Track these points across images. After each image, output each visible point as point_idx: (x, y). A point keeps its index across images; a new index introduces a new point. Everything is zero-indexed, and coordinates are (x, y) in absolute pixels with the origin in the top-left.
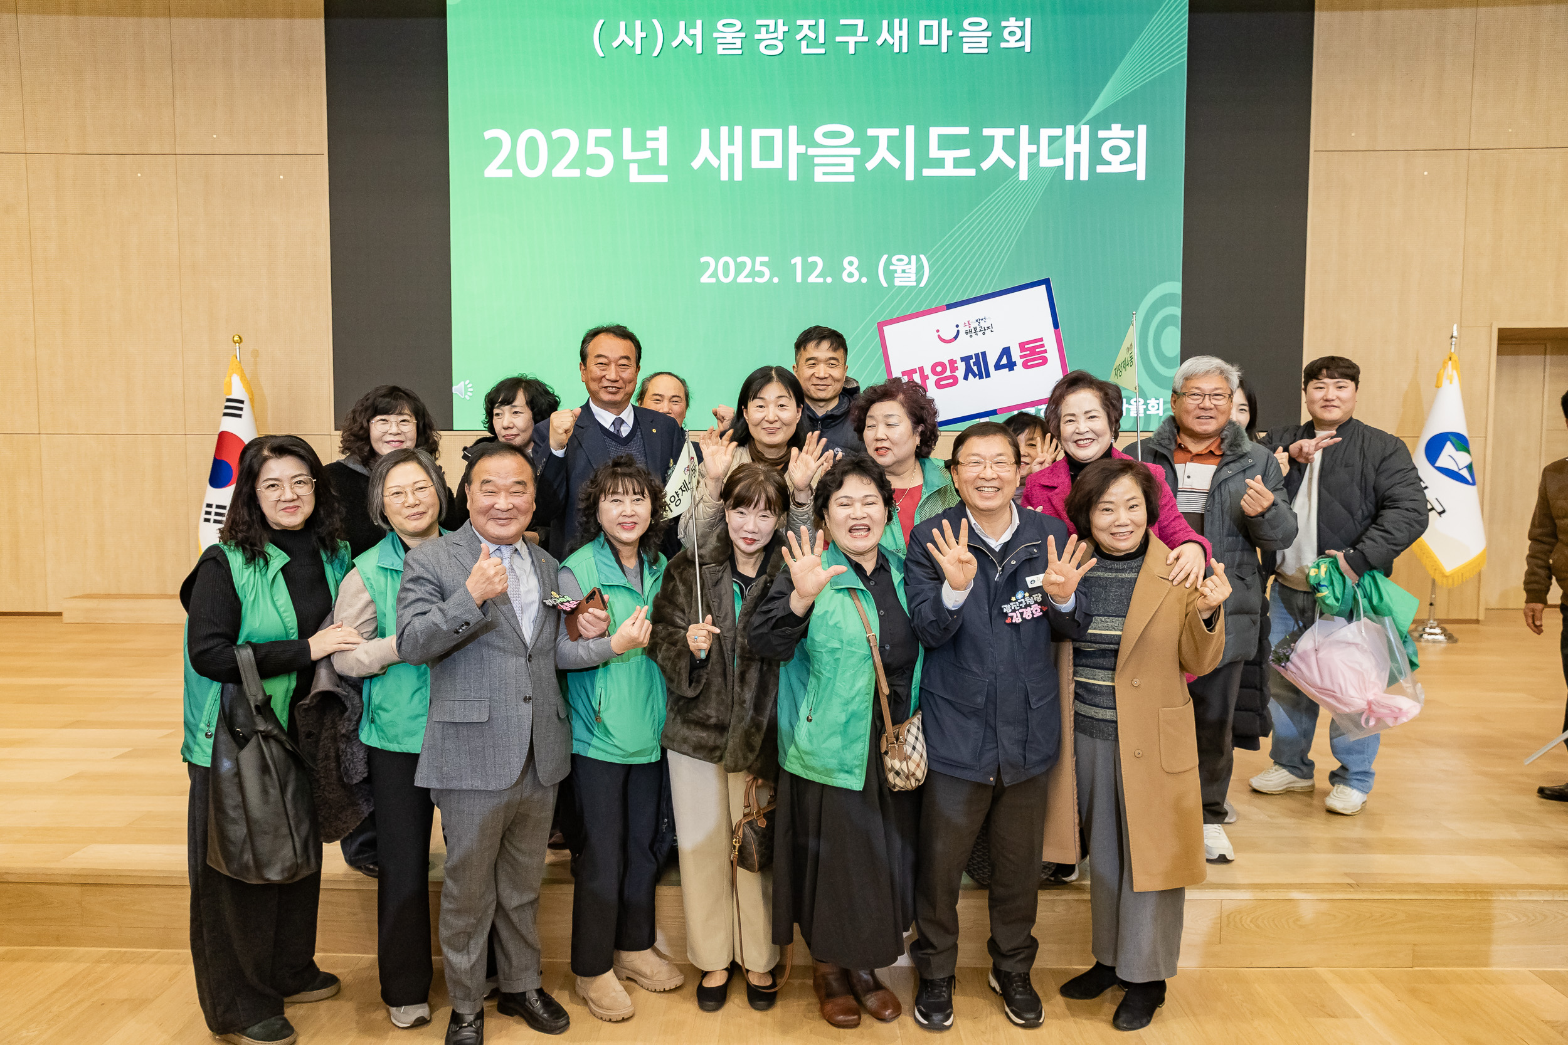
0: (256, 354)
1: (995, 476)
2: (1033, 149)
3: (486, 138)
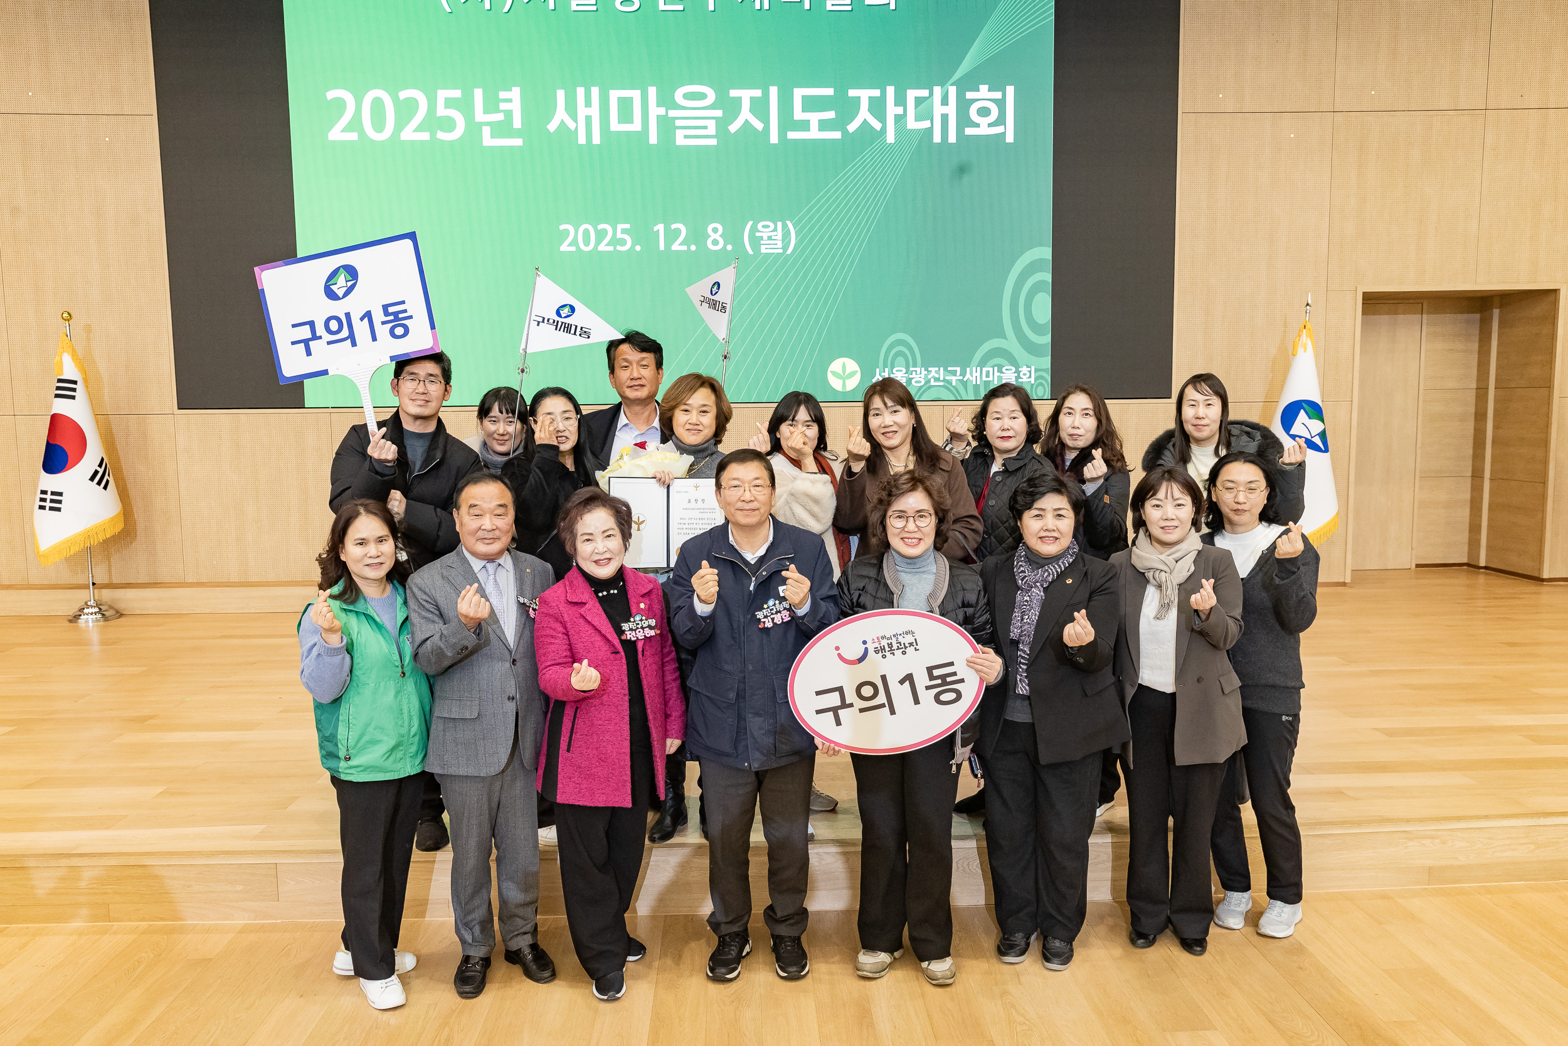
0: (87, 331)
1: (753, 499)
2: (900, 110)
3: (329, 99)
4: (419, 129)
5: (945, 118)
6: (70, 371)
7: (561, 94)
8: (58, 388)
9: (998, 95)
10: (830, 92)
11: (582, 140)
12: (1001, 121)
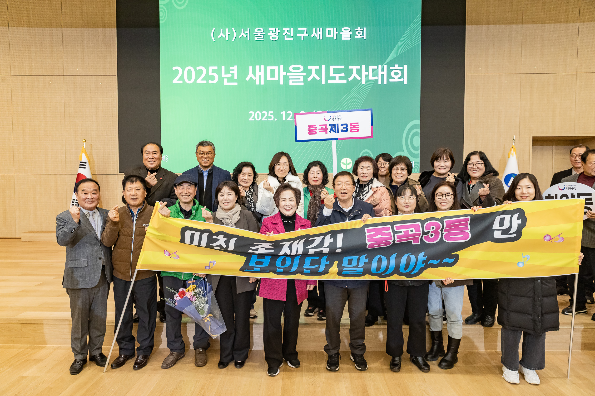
0: (91, 146)
1: (346, 188)
2: (367, 73)
3: (173, 70)
4: (202, 80)
5: (382, 76)
6: (84, 159)
7: (251, 68)
8: (80, 165)
9: (401, 68)
10: (343, 67)
11: (257, 83)
12: (402, 77)
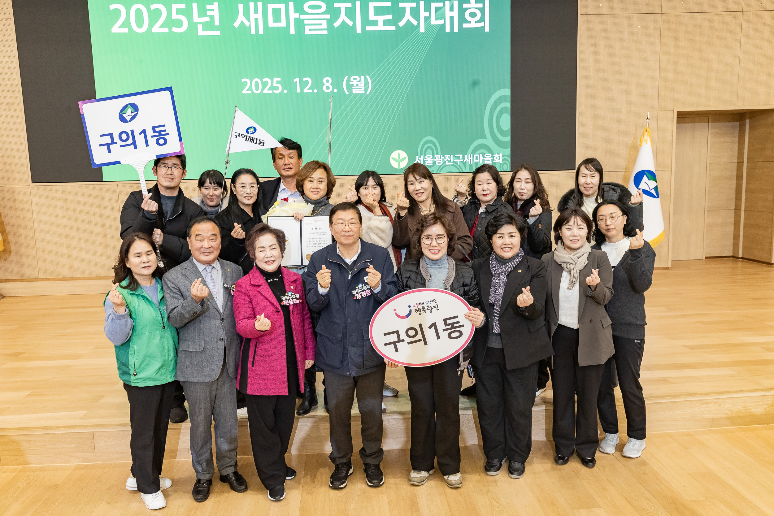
1: (350, 230)
2: (427, 14)
3: (111, 9)
4: (162, 26)
5: (452, 18)
7: (241, 6)
9: (480, 5)
10: (389, 4)
11: (253, 32)
12: (482, 20)
